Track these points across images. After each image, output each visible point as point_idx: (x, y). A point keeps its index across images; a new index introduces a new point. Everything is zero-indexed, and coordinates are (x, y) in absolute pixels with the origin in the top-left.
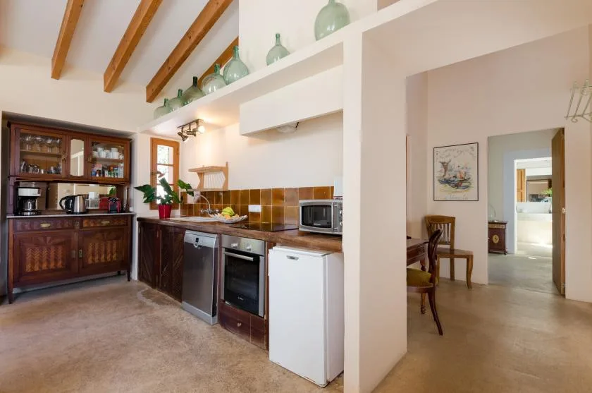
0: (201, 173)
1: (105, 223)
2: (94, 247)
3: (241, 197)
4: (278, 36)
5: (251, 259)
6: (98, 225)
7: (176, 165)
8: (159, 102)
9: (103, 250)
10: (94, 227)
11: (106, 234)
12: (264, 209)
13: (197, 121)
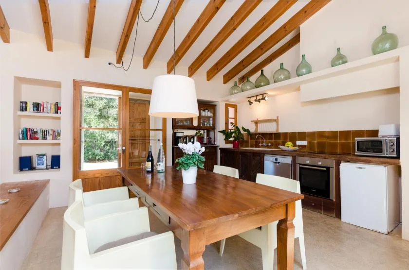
0: (257, 123)
1: (207, 150)
3: (290, 136)
4: (339, 49)
5: (325, 169)
7: (236, 118)
8: (231, 84)
9: (206, 165)
11: (207, 157)
12: (309, 143)
13: (263, 94)
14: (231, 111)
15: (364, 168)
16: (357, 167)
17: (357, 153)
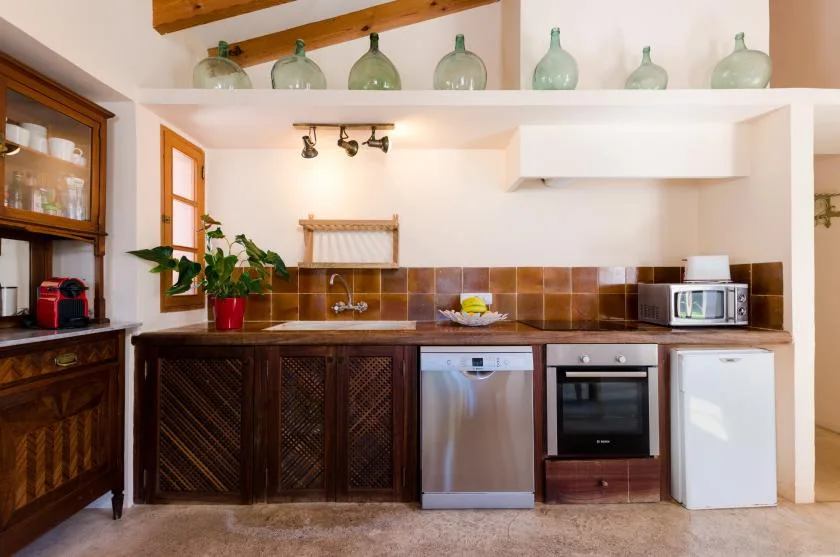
0: (309, 228)
1: (65, 361)
2: (32, 449)
4: (647, 51)
5: (644, 374)
6: (45, 371)
7: (199, 205)
9: (58, 448)
10: (32, 379)
11: (66, 396)
12: (498, 298)
13: (374, 127)
14: (182, 166)
15: (739, 359)
16: (721, 360)
17: (675, 321)
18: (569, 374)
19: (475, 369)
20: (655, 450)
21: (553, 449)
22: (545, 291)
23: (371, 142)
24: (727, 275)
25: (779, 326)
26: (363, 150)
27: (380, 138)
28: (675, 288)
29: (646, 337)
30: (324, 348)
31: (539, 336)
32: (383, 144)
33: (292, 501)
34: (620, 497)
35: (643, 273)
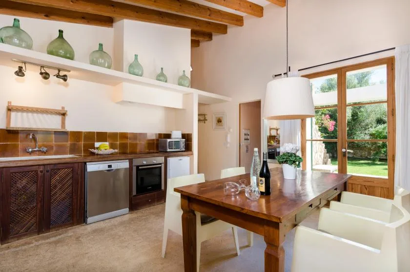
3: (84, 137)
12: (111, 144)
13: (59, 69)
17: (168, 150)
18: (140, 168)
19: (109, 169)
20: (163, 188)
21: (134, 193)
22: (129, 141)
23: (58, 76)
24: (181, 137)
25: (191, 151)
26: (53, 78)
27: (62, 75)
28: (169, 140)
29: (161, 155)
30: (37, 166)
31: (130, 156)
32: (65, 78)
33: (18, 240)
34: (154, 204)
35: (160, 135)
